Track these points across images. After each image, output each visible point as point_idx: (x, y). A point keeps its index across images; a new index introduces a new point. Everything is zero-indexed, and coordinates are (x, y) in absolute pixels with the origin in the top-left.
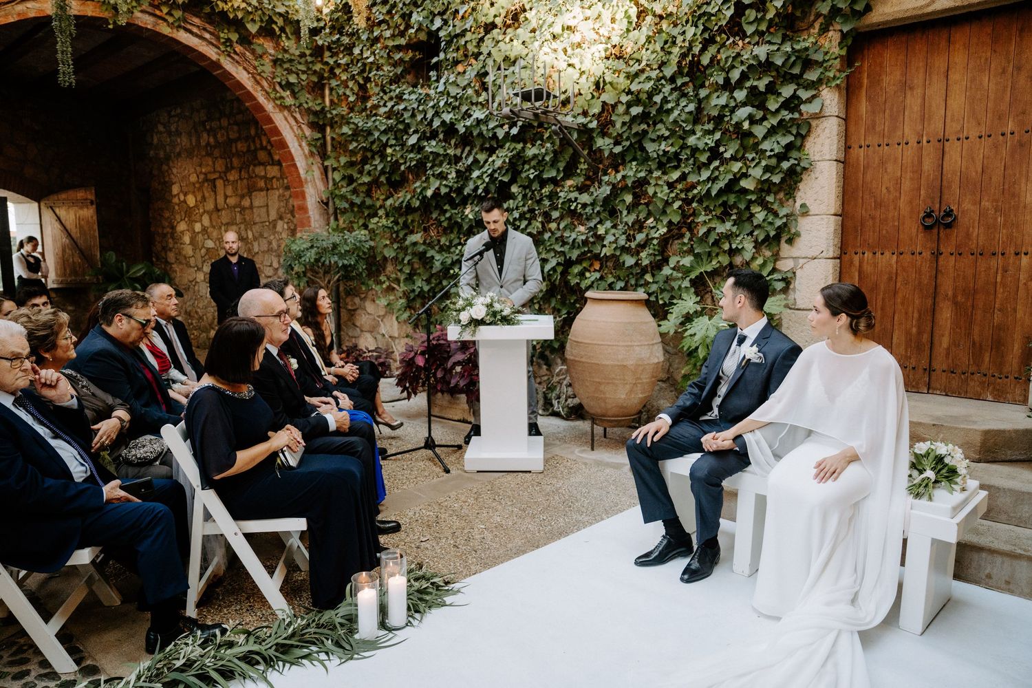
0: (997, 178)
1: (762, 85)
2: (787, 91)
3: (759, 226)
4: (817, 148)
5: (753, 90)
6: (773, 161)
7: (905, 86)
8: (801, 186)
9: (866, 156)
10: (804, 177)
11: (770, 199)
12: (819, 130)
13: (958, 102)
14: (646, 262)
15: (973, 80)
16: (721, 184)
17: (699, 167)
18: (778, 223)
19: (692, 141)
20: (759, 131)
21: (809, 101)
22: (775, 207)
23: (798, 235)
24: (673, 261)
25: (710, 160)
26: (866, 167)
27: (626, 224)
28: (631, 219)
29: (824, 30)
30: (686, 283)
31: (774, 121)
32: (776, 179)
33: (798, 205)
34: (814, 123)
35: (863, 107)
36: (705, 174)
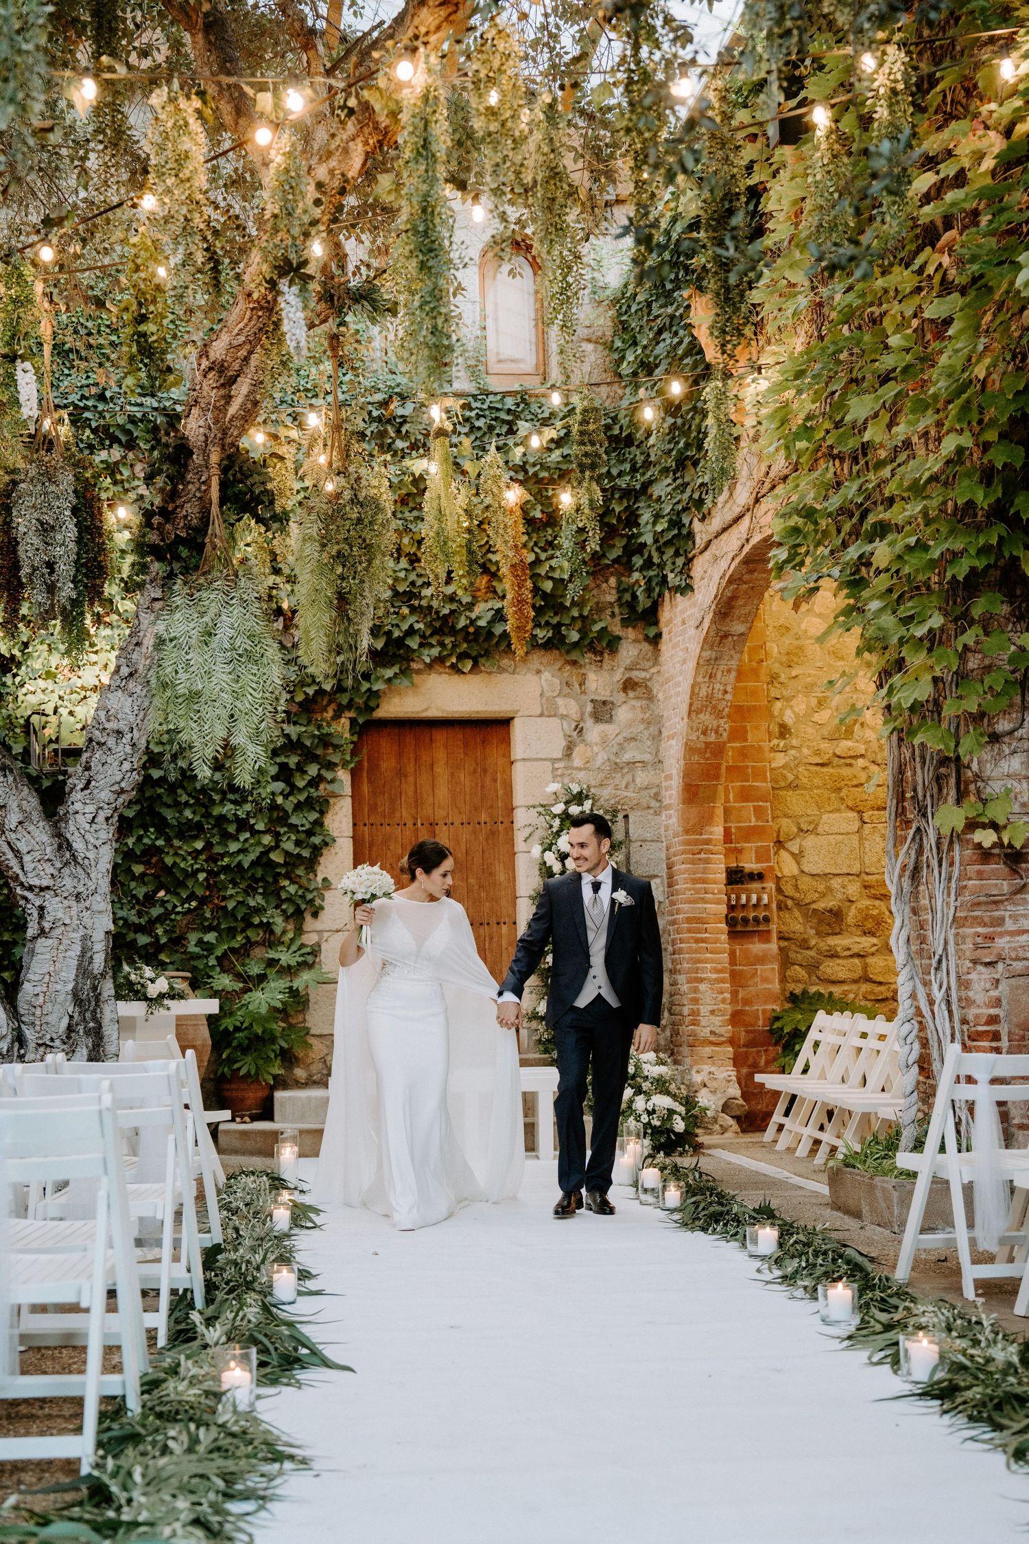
0: (477, 859)
1: (293, 761)
2: (313, 770)
3: (288, 900)
4: (336, 825)
5: (283, 767)
6: (302, 836)
7: (401, 774)
8: (322, 860)
9: (371, 834)
10: (324, 851)
11: (300, 871)
12: (337, 808)
13: (443, 792)
14: (163, 940)
15: (452, 774)
16: (252, 856)
17: (226, 837)
18: (309, 896)
19: (216, 811)
20: (289, 805)
21: (332, 781)
22: (304, 881)
23: (322, 908)
24: (193, 937)
25: (239, 830)
26: (371, 845)
27: (134, 896)
28: (140, 892)
29: (337, 716)
30: (212, 961)
31: (302, 797)
32: (306, 853)
33: (319, 879)
34: (332, 801)
35: (365, 788)
36: (233, 847)
